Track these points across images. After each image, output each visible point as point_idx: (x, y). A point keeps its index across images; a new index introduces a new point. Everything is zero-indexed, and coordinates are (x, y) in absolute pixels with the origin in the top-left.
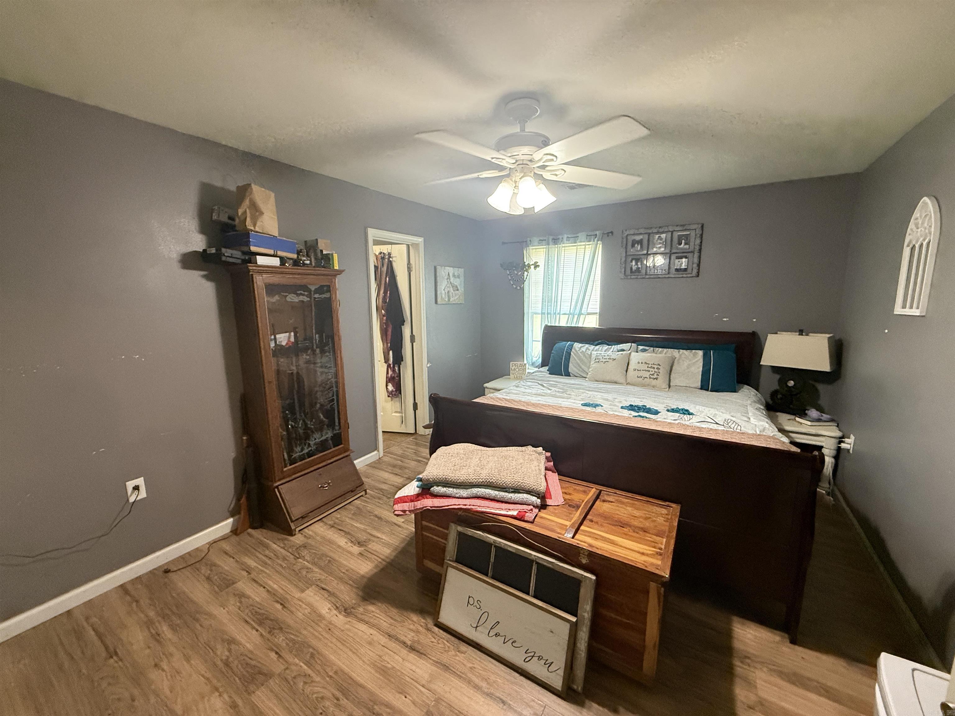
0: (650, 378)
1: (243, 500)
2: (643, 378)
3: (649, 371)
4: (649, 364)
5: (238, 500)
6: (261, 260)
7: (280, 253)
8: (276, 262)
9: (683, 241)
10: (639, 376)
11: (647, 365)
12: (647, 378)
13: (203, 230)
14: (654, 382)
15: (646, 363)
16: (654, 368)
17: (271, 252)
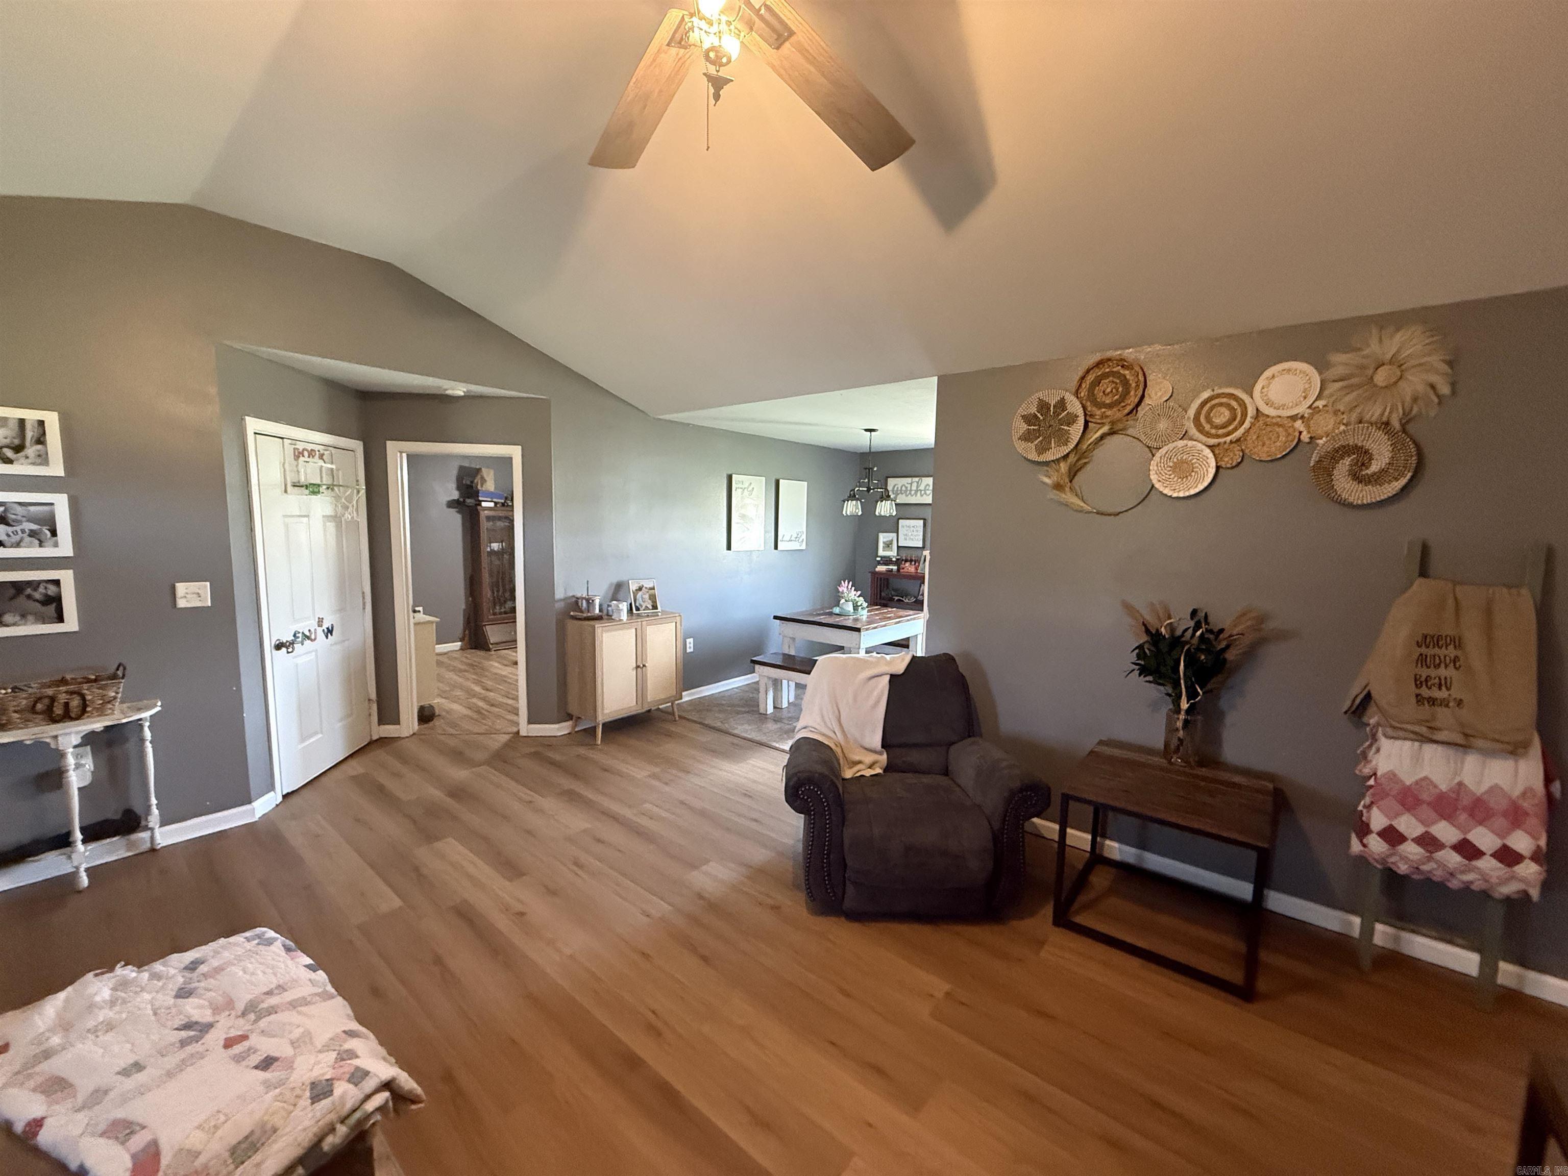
1: (467, 632)
5: (465, 631)
6: (484, 504)
7: (494, 500)
8: (492, 505)
13: (458, 488)
17: (489, 499)
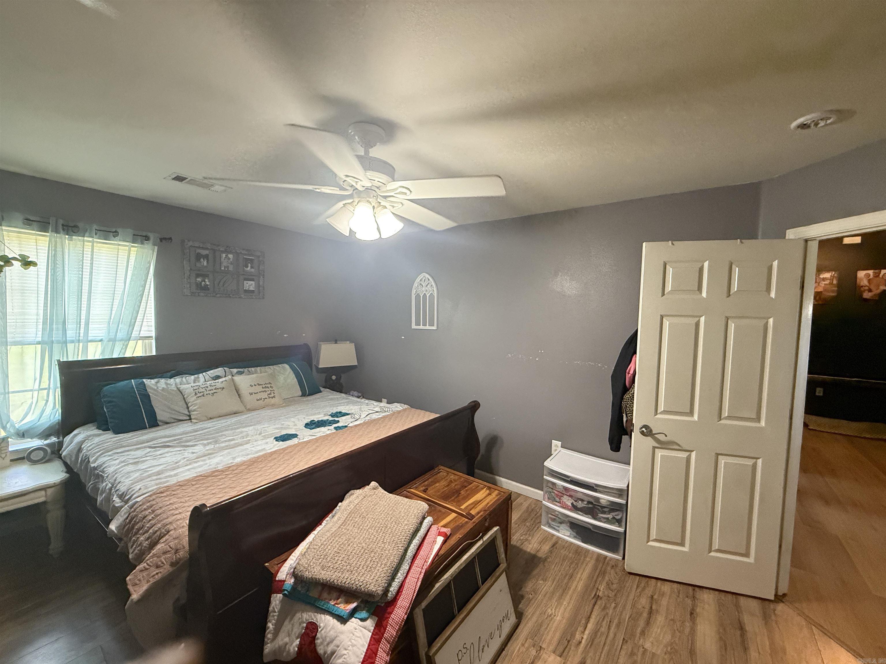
0: (269, 397)
2: (263, 400)
3: (265, 391)
4: (262, 385)
9: (249, 265)
10: (258, 399)
11: (261, 386)
12: (267, 398)
14: (273, 401)
15: (259, 384)
16: (268, 387)
